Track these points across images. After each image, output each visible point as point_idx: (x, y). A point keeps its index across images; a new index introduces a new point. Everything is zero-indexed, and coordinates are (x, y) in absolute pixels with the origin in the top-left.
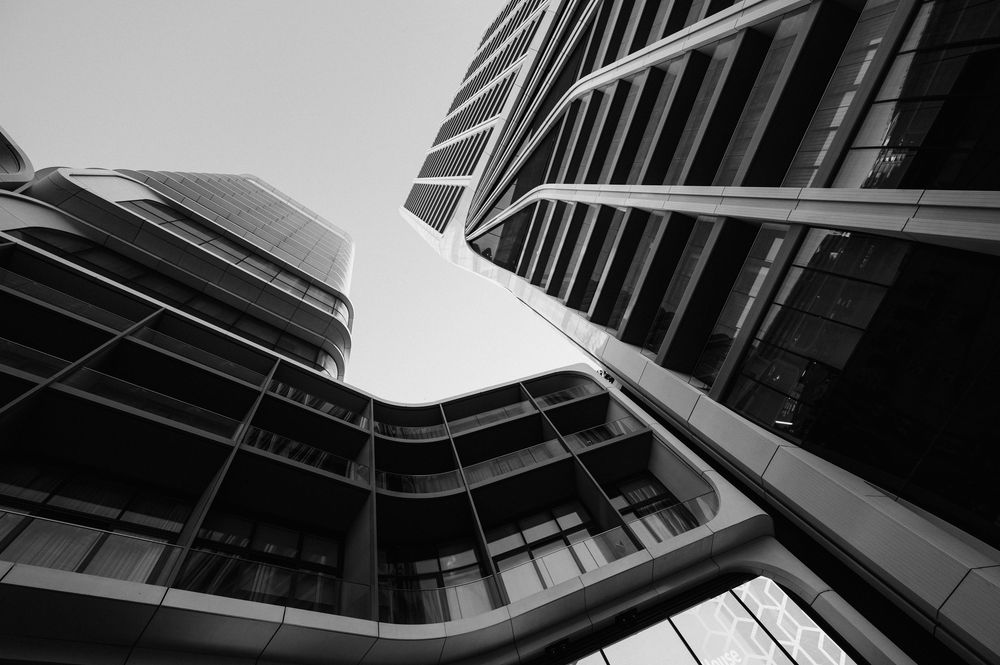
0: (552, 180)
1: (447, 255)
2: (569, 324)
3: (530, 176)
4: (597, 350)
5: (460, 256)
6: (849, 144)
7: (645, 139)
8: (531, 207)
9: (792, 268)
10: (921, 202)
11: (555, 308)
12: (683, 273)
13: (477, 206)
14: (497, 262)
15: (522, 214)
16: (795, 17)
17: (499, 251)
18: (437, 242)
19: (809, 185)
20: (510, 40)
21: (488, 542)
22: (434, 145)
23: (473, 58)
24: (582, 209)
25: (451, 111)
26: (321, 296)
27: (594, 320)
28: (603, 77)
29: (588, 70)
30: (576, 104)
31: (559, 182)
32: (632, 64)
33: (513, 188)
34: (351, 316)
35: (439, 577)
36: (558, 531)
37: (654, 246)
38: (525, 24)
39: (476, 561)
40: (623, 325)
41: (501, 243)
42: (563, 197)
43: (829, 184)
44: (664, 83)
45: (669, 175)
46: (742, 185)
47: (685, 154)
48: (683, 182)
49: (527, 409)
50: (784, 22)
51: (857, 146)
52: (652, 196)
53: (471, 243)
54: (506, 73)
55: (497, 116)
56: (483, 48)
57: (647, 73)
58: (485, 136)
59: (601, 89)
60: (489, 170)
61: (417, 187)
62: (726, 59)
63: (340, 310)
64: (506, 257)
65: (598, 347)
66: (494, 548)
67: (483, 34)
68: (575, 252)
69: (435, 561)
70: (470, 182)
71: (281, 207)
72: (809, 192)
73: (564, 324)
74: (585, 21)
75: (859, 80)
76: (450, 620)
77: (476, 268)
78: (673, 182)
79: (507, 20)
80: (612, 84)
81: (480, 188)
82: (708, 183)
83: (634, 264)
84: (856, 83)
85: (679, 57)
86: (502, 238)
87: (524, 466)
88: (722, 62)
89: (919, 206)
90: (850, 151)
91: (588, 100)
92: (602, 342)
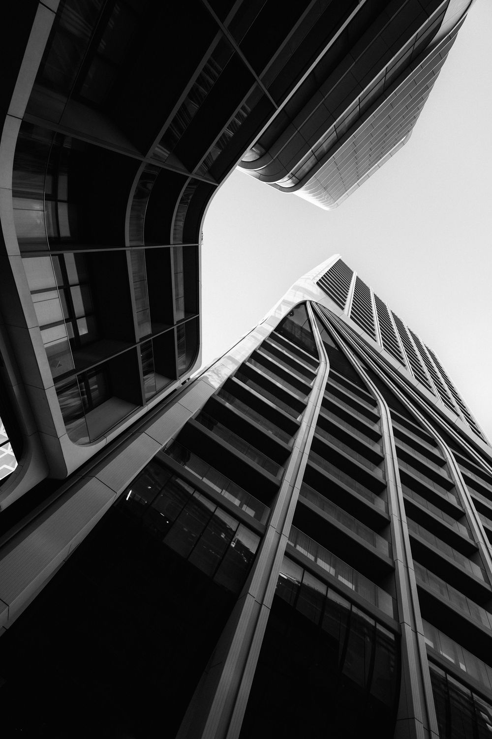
0: (331, 375)
1: (300, 282)
2: (231, 362)
3: (338, 359)
4: (207, 378)
5: (298, 292)
6: (307, 568)
7: (341, 444)
8: (317, 355)
9: (238, 522)
10: (263, 606)
11: (242, 354)
12: (249, 451)
13: (329, 315)
14: (285, 319)
15: (313, 347)
16: (387, 550)
17: (293, 323)
18: (312, 278)
19: (290, 543)
20: (425, 369)
21: (75, 255)
22: (375, 295)
23: (421, 340)
24: (307, 391)
25: (393, 314)
26: (306, 168)
27: (229, 380)
28: (387, 425)
29: (393, 416)
30: (375, 404)
31: (328, 380)
32: (389, 446)
33: (333, 345)
34: (282, 189)
35: (52, 198)
36: (77, 316)
37: (269, 433)
38: (431, 382)
39: (61, 236)
40: (221, 400)
41: (298, 326)
42: (318, 379)
43: (287, 554)
44: (372, 464)
45: (315, 455)
46: (298, 500)
47: (326, 469)
48: (309, 464)
49: (179, 315)
50: (387, 543)
51: (305, 574)
52: (305, 441)
53: (304, 303)
54: (406, 361)
55: (383, 347)
56: (425, 348)
57: (380, 454)
58: (372, 335)
59: (379, 422)
60: (351, 332)
61: (350, 273)
62: (374, 504)
63: (290, 181)
64: (287, 327)
65: (209, 380)
66: (69, 257)
67: (432, 350)
68: (279, 379)
69: (65, 198)
70: (345, 315)
71: (377, 157)
72: (284, 542)
73: (230, 358)
74: (423, 422)
75: (340, 578)
76: (13, 196)
77: (285, 302)
78: (310, 457)
79: (436, 370)
80: (380, 430)
81: (340, 322)
82: (304, 480)
83: (262, 418)
84: (339, 576)
85: (385, 477)
86: (301, 328)
87: (136, 300)
88: (373, 501)
89: (261, 605)
90: (303, 569)
91: (375, 411)
92: (213, 383)
